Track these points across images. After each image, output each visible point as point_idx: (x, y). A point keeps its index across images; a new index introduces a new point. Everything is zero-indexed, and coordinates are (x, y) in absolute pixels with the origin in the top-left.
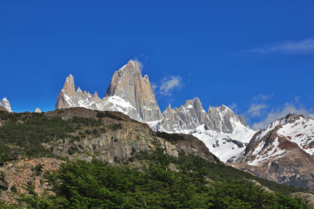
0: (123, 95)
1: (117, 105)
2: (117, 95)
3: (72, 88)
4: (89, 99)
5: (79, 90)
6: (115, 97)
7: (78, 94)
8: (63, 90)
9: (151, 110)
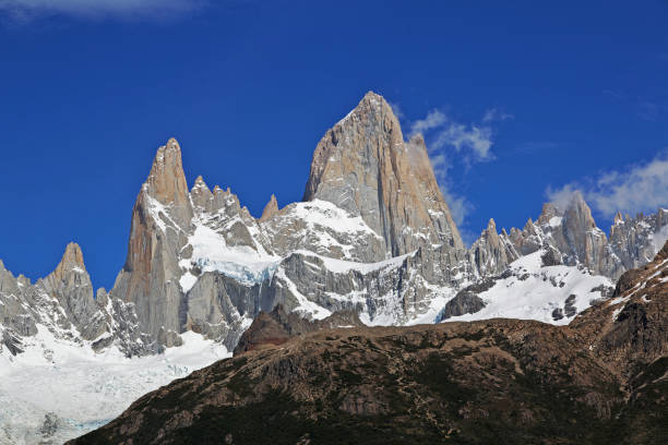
0: (343, 197)
1: (318, 227)
2: (325, 198)
3: (172, 177)
4: (228, 209)
5: (200, 184)
6: (316, 203)
7: (194, 195)
8: (145, 187)
9: (427, 237)
